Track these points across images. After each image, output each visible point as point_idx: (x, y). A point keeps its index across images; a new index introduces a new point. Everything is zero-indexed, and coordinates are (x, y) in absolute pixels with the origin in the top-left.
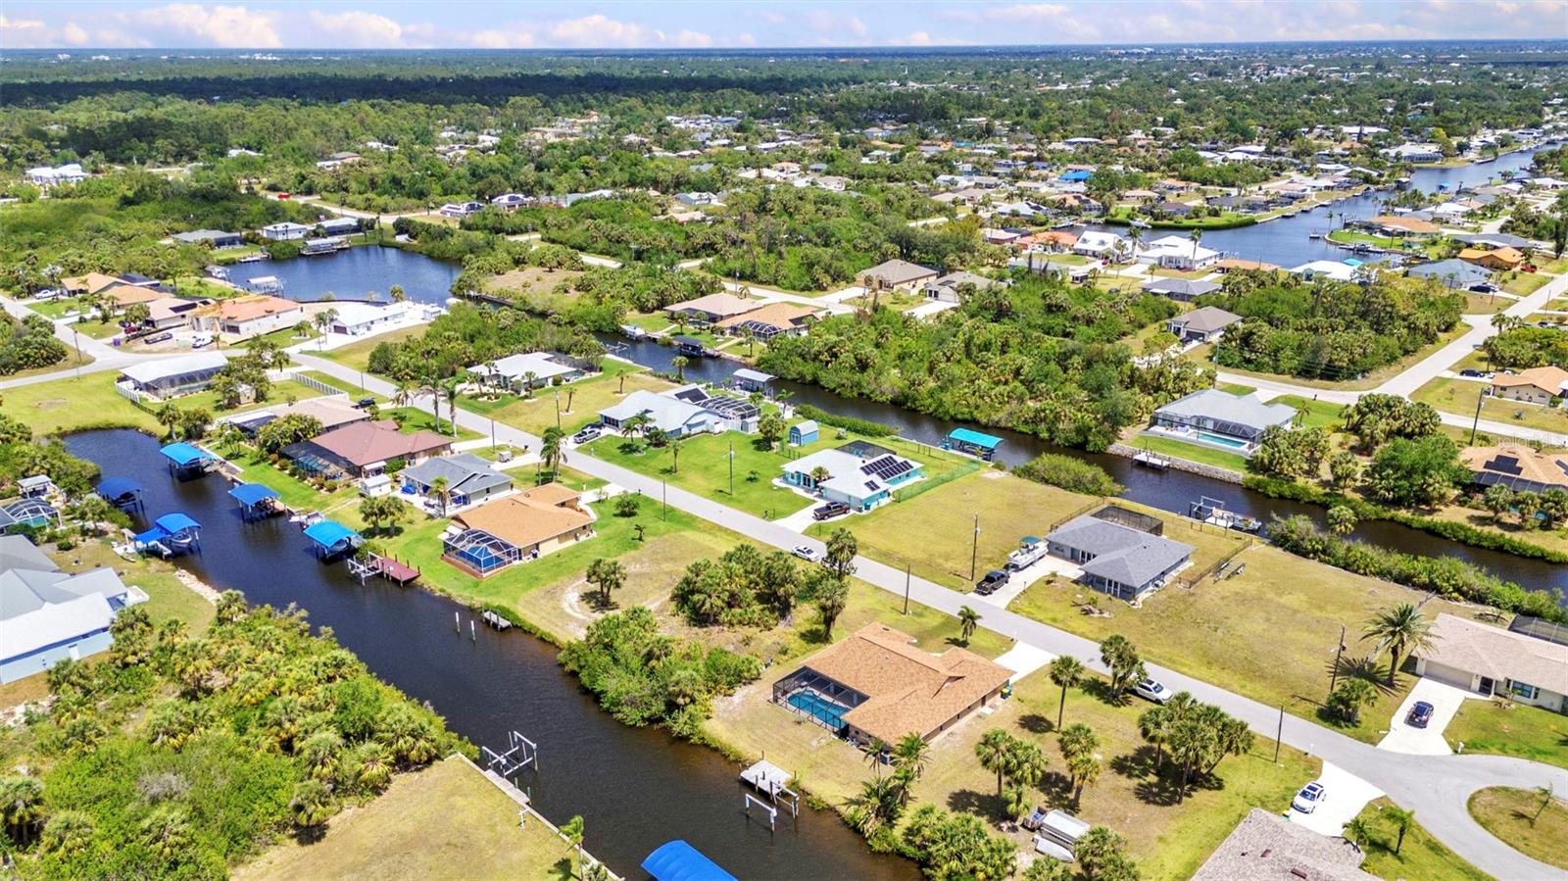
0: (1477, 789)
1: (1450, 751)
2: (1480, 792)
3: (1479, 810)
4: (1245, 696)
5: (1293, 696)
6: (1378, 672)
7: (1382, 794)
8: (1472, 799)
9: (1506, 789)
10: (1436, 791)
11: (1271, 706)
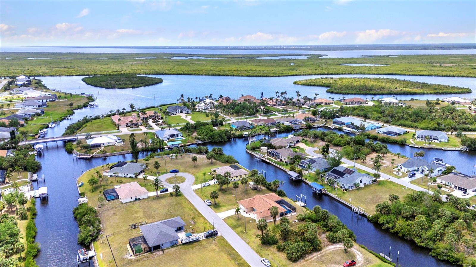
3: (181, 182)
9: (171, 184)
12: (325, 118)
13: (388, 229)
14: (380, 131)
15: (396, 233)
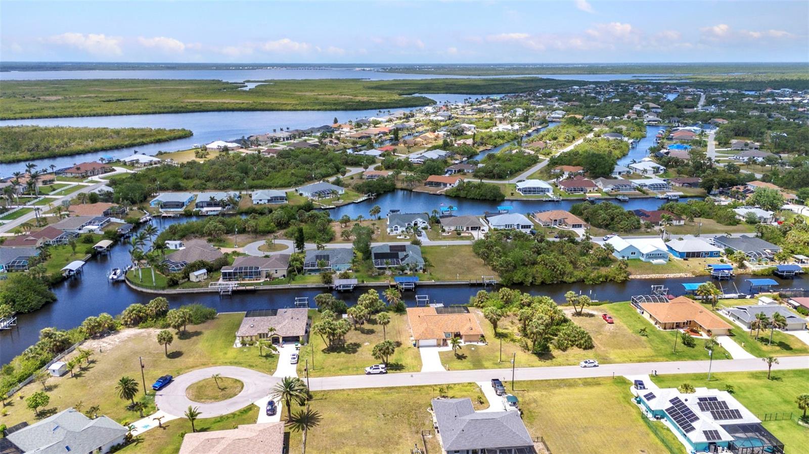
0: (242, 392)
1: (255, 403)
2: (240, 392)
3: (239, 384)
4: (343, 390)
5: (326, 399)
6: (298, 427)
7: (273, 375)
8: (242, 388)
9: (231, 397)
10: (255, 384)
11: (330, 390)
12: (133, 203)
13: (531, 283)
14: (261, 200)
15: (543, 283)
